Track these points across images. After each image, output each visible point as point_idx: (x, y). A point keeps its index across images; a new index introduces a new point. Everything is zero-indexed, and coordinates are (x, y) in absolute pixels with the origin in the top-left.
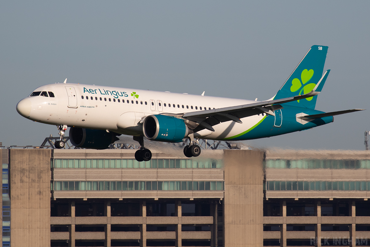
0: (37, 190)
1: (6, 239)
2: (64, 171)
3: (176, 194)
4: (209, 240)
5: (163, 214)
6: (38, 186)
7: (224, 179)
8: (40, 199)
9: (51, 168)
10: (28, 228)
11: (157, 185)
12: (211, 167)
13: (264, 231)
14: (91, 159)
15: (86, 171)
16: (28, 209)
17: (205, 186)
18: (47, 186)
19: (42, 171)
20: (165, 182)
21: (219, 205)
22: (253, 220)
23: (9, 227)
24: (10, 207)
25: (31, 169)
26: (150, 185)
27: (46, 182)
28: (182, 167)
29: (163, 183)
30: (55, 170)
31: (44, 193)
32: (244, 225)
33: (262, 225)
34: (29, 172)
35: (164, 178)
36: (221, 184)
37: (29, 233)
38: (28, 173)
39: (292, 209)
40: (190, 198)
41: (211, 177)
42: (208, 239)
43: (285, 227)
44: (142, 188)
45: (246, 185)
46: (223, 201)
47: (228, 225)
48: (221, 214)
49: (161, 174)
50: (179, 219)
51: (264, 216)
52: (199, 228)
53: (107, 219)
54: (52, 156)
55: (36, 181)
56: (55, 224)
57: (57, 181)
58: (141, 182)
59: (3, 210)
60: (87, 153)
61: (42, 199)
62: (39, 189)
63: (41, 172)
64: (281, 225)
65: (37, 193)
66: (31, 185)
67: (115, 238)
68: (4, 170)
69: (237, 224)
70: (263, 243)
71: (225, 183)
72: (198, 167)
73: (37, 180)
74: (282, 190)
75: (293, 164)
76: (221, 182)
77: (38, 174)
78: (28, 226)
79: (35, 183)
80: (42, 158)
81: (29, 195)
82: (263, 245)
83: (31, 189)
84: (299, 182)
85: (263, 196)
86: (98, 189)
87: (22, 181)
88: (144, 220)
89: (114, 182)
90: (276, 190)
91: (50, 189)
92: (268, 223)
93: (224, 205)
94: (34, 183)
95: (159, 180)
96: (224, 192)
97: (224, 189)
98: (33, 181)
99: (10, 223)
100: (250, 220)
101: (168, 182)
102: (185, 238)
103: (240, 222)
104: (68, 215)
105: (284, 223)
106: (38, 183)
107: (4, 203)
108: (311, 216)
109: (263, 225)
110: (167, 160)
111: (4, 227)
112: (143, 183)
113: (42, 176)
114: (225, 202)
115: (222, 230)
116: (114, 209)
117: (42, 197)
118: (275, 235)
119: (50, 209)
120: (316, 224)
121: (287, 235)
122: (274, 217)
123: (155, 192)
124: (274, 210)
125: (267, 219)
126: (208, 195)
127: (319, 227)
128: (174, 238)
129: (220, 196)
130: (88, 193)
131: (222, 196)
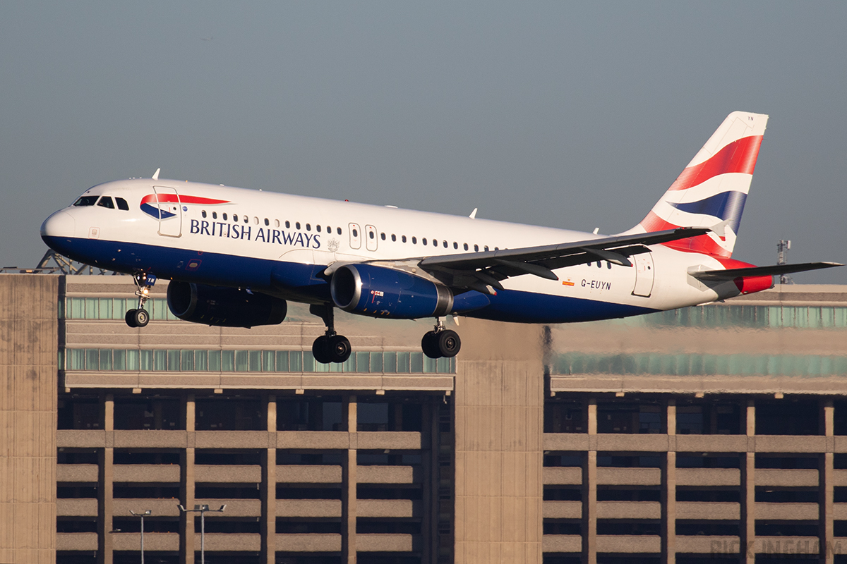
0: (28, 368)
2: (88, 326)
3: (345, 379)
5: (314, 424)
6: (29, 359)
8: (34, 389)
9: (59, 320)
10: (6, 454)
11: (302, 360)
13: (544, 466)
16: (5, 412)
17: (410, 362)
18: (51, 360)
19: (40, 324)
21: (442, 407)
22: (520, 442)
25: (12, 320)
26: (286, 360)
27: (48, 350)
30: (67, 323)
31: (43, 376)
32: (500, 452)
33: (539, 452)
34: (9, 326)
36: (449, 361)
37: (8, 465)
38: (5, 330)
39: (609, 417)
40: (375, 391)
43: (592, 458)
44: (267, 365)
45: (506, 361)
46: (451, 398)
47: (463, 452)
48: (447, 426)
49: (311, 334)
50: (351, 437)
51: (545, 431)
52: (394, 458)
53: (187, 437)
54: (62, 290)
55: (23, 348)
56: (67, 445)
57: (74, 349)
58: (266, 352)
61: (38, 389)
62: (31, 366)
63: (37, 327)
64: (585, 453)
65: (27, 375)
66: (13, 356)
67: (203, 479)
69: (483, 450)
70: (542, 495)
73: (26, 346)
77: (29, 333)
78: (5, 451)
79: (22, 353)
80: (38, 296)
81: (8, 379)
82: (542, 498)
83: (13, 365)
85: (543, 387)
86: (167, 368)
88: (271, 438)
89: (204, 352)
90: (573, 374)
91: (55, 366)
92: (556, 449)
93: (454, 405)
94: (21, 351)
95: (306, 347)
96: (454, 377)
97: (454, 372)
98: (19, 348)
100: (512, 441)
102: (364, 482)
103: (490, 445)
104: (97, 425)
105: (591, 449)
106: (29, 352)
108: (653, 433)
109: (542, 452)
112: (269, 353)
113: (38, 337)
114: (456, 399)
115: (449, 464)
116: (202, 414)
117: (37, 382)
118: (570, 476)
119: (55, 412)
120: (666, 453)
121: (599, 476)
122: (567, 434)
123: (297, 376)
124: (569, 417)
125: (551, 439)
126: (418, 383)
127: (672, 458)
128: (340, 480)
129: (445, 386)
130: (143, 375)
131: (450, 386)
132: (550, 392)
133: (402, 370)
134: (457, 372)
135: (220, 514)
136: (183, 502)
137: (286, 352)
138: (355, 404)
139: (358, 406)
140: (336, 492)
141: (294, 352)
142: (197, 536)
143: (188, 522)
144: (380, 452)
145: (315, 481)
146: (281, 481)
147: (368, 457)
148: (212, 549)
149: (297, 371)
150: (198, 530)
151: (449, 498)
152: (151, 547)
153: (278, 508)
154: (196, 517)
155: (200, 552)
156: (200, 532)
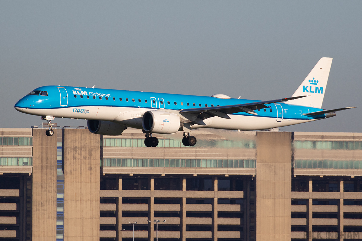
0: (88, 166)
1: (60, 210)
2: (112, 149)
3: (213, 170)
5: (201, 188)
6: (89, 162)
7: (256, 158)
8: (91, 174)
9: (101, 147)
10: (80, 200)
11: (196, 163)
13: (292, 204)
14: (137, 139)
16: (80, 183)
17: (240, 164)
18: (97, 163)
19: (93, 149)
20: (203, 160)
22: (282, 195)
23: (63, 199)
24: (63, 181)
25: (82, 147)
26: (190, 163)
27: (96, 159)
29: (201, 161)
30: (104, 148)
31: (94, 169)
32: (274, 199)
33: (289, 199)
35: (202, 157)
36: (254, 163)
37: (80, 204)
38: (80, 151)
39: (317, 186)
40: (225, 175)
41: (244, 156)
42: (238, 212)
43: (311, 201)
44: (182, 165)
45: (276, 163)
46: (255, 178)
47: (259, 199)
48: (253, 189)
49: (199, 153)
50: (215, 193)
51: (292, 191)
52: (233, 201)
53: (151, 193)
56: (104, 196)
57: (106, 158)
59: (57, 183)
62: (90, 165)
63: (91, 150)
65: (88, 168)
66: (82, 161)
67: (157, 210)
68: (58, 147)
69: (267, 198)
70: (291, 216)
71: (257, 161)
73: (88, 157)
74: (308, 168)
75: (318, 145)
76: (253, 161)
77: (89, 152)
78: (79, 198)
79: (86, 160)
81: (81, 170)
83: (83, 165)
85: (291, 174)
86: (143, 166)
87: (74, 158)
88: (184, 193)
89: (158, 159)
90: (303, 168)
91: (99, 165)
93: (256, 181)
95: (198, 158)
96: (256, 170)
97: (256, 167)
98: (85, 158)
99: (63, 196)
100: (279, 195)
101: (206, 160)
102: (220, 211)
103: (270, 196)
104: (116, 188)
105: (310, 198)
106: (89, 159)
107: (58, 177)
109: (291, 199)
111: (58, 199)
112: (183, 160)
113: (92, 153)
114: (257, 178)
115: (254, 204)
116: (157, 184)
117: (92, 172)
118: (302, 208)
119: (99, 183)
120: (339, 199)
121: (313, 208)
122: (300, 192)
123: (194, 169)
124: (301, 186)
125: (294, 194)
126: (242, 172)
127: (342, 201)
128: (211, 210)
129: (252, 173)
130: (134, 169)
131: (254, 173)
132: (294, 176)
133: (235, 167)
134: (257, 167)
135: (164, 223)
136: (150, 219)
137: (190, 160)
138: (217, 180)
139: (218, 181)
140: (209, 214)
141: (193, 160)
142: (155, 232)
143: (151, 226)
144: (226, 199)
145: (201, 210)
146: (188, 210)
147: (222, 201)
148: (161, 237)
149: (194, 167)
150: (155, 229)
151: (254, 217)
152: (137, 236)
153: (187, 221)
154: (154, 225)
155: (156, 238)
156: (156, 230)
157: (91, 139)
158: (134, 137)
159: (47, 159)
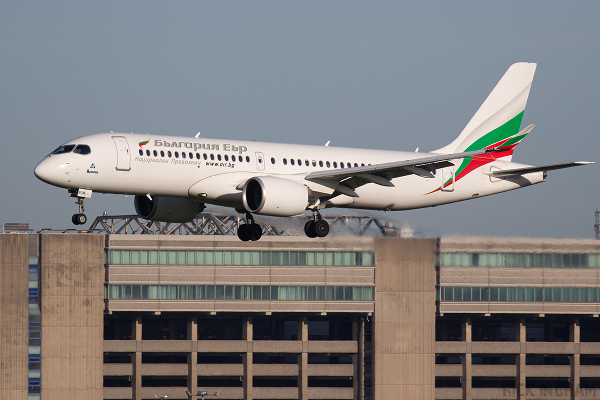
0: (83, 298)
1: (34, 374)
2: (124, 269)
3: (300, 305)
4: (351, 378)
5: (279, 336)
6: (84, 292)
7: (374, 283)
8: (88, 312)
9: (105, 265)
10: (68, 357)
11: (270, 292)
12: (355, 264)
13: (436, 363)
14: (167, 251)
15: (159, 269)
16: (68, 328)
17: (344, 293)
18: (99, 292)
19: (91, 268)
20: (282, 286)
21: (366, 323)
22: (419, 347)
23: (39, 355)
24: (40, 324)
25: (73, 265)
26: (259, 292)
27: (97, 285)
28: (308, 265)
29: (279, 289)
31: (94, 303)
32: (405, 355)
33: (433, 354)
34: (71, 270)
35: (280, 281)
36: (370, 291)
37: (70, 364)
38: (68, 272)
39: (480, 331)
40: (320, 313)
41: (354, 280)
42: (349, 377)
43: (469, 358)
44: (247, 296)
45: (409, 293)
46: (372, 318)
47: (381, 354)
48: (370, 337)
49: (276, 274)
50: (304, 345)
51: (436, 340)
52: (334, 359)
53: (192, 345)
54: (107, 245)
55: (80, 284)
56: (110, 350)
57: (115, 285)
58: (246, 286)
59: (30, 329)
60: (161, 241)
61: (90, 312)
62: (86, 296)
63: (89, 270)
64: (464, 355)
65: (83, 302)
66: (73, 290)
67: (203, 374)
68: (31, 266)
69: (394, 353)
70: (434, 383)
71: (376, 289)
72: (333, 265)
73: (82, 283)
74: (465, 300)
75: (483, 260)
76: (369, 287)
77: (84, 274)
78: (68, 355)
80: (90, 249)
81: (70, 305)
82: (434, 386)
83: (73, 296)
84: (492, 288)
85: (435, 310)
86: (178, 297)
87: (59, 284)
88: (249, 345)
89: (203, 286)
90: (455, 301)
91: (103, 297)
92: (444, 352)
93: (374, 323)
94: (79, 287)
95: (273, 283)
96: (374, 304)
97: (373, 299)
98: (77, 284)
99: (40, 350)
100: (414, 347)
101: (287, 287)
102: (313, 375)
103: (399, 350)
104: (131, 337)
105: (468, 352)
106: (84, 287)
107: (31, 318)
108: (510, 341)
109: (435, 354)
110: (286, 252)
111: (30, 355)
112: (248, 288)
113: (90, 276)
114: (376, 318)
115: (370, 363)
116: (202, 329)
117: (90, 308)
119: (102, 328)
120: (519, 354)
121: (473, 371)
122: (451, 342)
123: (266, 302)
124: (453, 331)
125: (440, 345)
126: (350, 307)
127: (523, 358)
128: (296, 374)
129: (368, 310)
130: (162, 302)
131: (371, 310)
132: (440, 313)
133: (338, 299)
134: (376, 299)
135: (215, 397)
136: (190, 390)
137: (259, 287)
140: (294, 382)
141: (264, 287)
144: (323, 355)
145: (280, 374)
146: (256, 375)
147: (315, 358)
149: (266, 299)
153: (255, 393)
157: (88, 252)
158: (161, 247)
159: (12, 286)
